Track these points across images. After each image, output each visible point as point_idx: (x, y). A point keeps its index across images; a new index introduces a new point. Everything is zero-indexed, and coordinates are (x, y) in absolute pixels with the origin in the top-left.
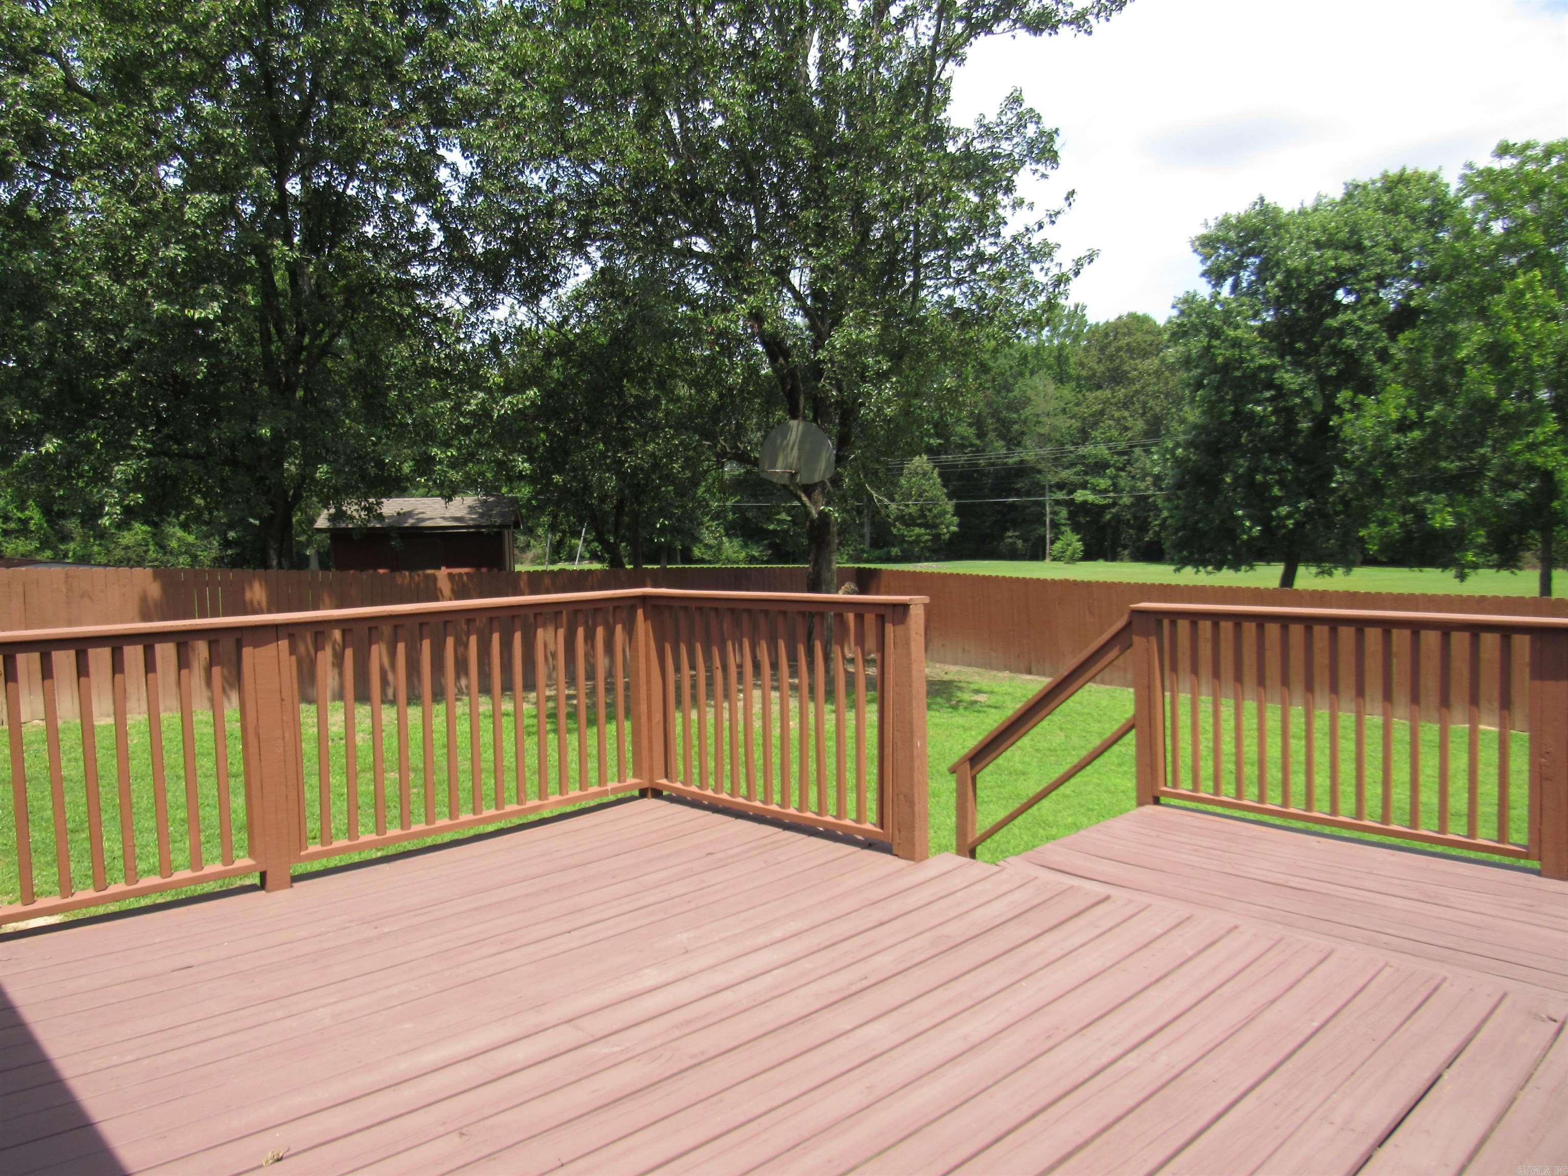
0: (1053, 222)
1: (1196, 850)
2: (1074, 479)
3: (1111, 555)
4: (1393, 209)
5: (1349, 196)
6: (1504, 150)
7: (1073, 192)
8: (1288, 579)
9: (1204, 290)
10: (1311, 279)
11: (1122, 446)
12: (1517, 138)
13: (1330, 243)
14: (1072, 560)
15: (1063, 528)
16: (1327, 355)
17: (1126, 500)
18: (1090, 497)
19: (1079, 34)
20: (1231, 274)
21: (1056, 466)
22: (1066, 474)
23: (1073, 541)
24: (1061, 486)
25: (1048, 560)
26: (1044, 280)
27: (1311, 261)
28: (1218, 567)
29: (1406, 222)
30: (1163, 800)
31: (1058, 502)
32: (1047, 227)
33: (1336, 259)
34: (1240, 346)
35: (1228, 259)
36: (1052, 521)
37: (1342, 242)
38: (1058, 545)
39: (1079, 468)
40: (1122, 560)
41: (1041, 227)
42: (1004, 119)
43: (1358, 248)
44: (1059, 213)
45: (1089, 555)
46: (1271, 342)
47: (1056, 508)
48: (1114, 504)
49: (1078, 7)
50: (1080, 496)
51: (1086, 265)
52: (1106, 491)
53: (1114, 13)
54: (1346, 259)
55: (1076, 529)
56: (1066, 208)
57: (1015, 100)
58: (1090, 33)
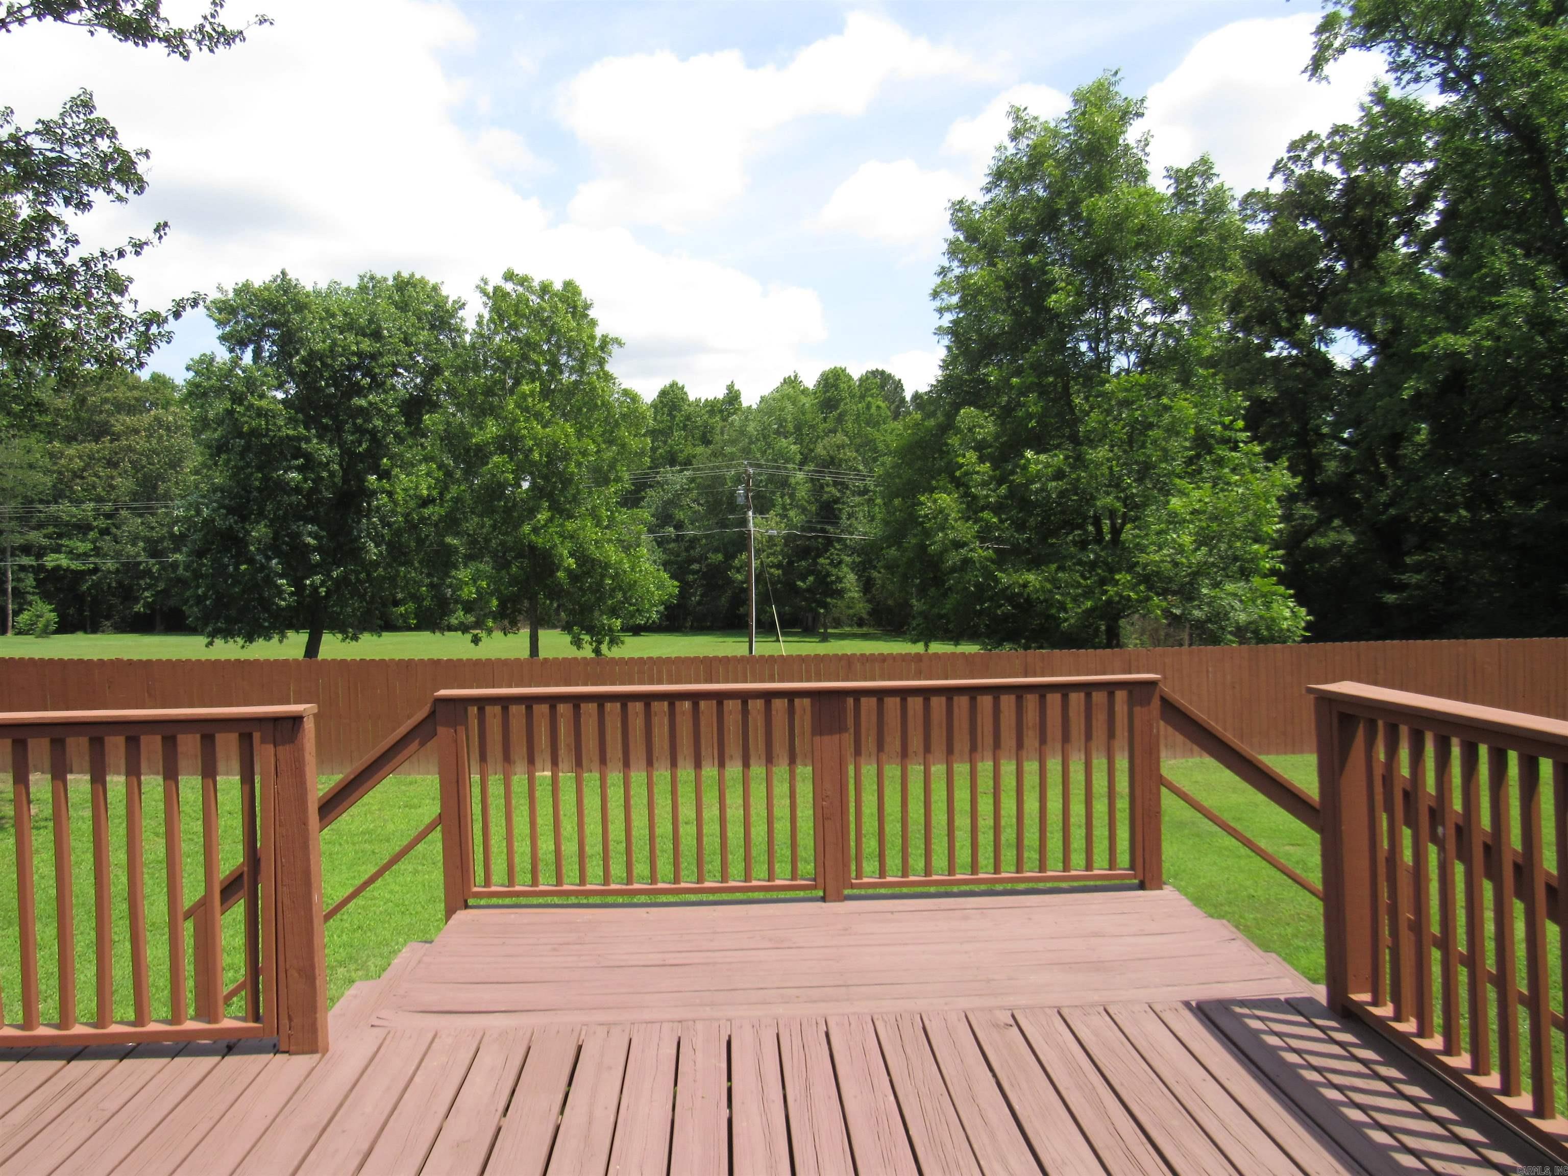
0: (137, 253)
1: (555, 950)
2: (45, 542)
3: (92, 626)
4: (403, 307)
5: (363, 289)
6: (509, 276)
7: (166, 225)
8: (312, 649)
9: (222, 355)
10: (334, 359)
11: (108, 507)
12: (519, 271)
13: (350, 326)
14: (46, 632)
15: (30, 598)
16: (353, 434)
17: (110, 565)
18: (64, 561)
19: (172, 55)
20: (251, 341)
21: (22, 526)
22: (36, 537)
23: (48, 613)
24: (26, 549)
25: (10, 634)
26: (134, 316)
27: (334, 343)
28: (250, 638)
29: (414, 319)
30: (471, 902)
31: (22, 568)
32: (130, 257)
33: (357, 344)
34: (266, 415)
35: (249, 326)
36: (14, 589)
37: (362, 329)
38: (24, 617)
39: (51, 529)
40: (103, 632)
41: (121, 254)
42: (68, 121)
43: (376, 335)
44: (146, 243)
45: (65, 627)
46: (297, 413)
47: (22, 575)
48: (96, 570)
49: (175, 25)
50: (50, 561)
51: (188, 309)
52: (86, 555)
53: (220, 46)
54: (366, 345)
55: (46, 597)
56: (155, 240)
57: (84, 104)
58: (186, 58)
